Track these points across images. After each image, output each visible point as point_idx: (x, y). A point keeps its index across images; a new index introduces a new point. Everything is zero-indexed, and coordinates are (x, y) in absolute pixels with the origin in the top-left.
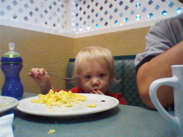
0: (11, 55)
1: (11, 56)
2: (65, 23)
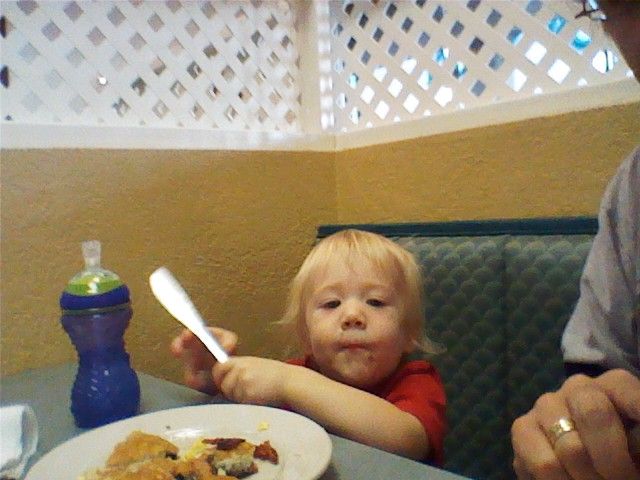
0: (93, 284)
1: (93, 290)
2: (299, 99)
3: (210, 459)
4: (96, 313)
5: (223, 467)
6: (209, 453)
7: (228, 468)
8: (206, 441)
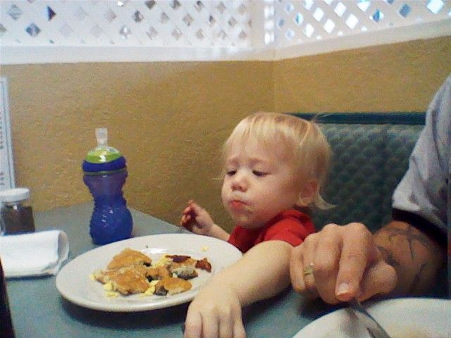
2: (250, 23)
3: (168, 267)
4: (105, 174)
5: (176, 273)
6: (169, 263)
7: (179, 273)
8: (168, 257)
